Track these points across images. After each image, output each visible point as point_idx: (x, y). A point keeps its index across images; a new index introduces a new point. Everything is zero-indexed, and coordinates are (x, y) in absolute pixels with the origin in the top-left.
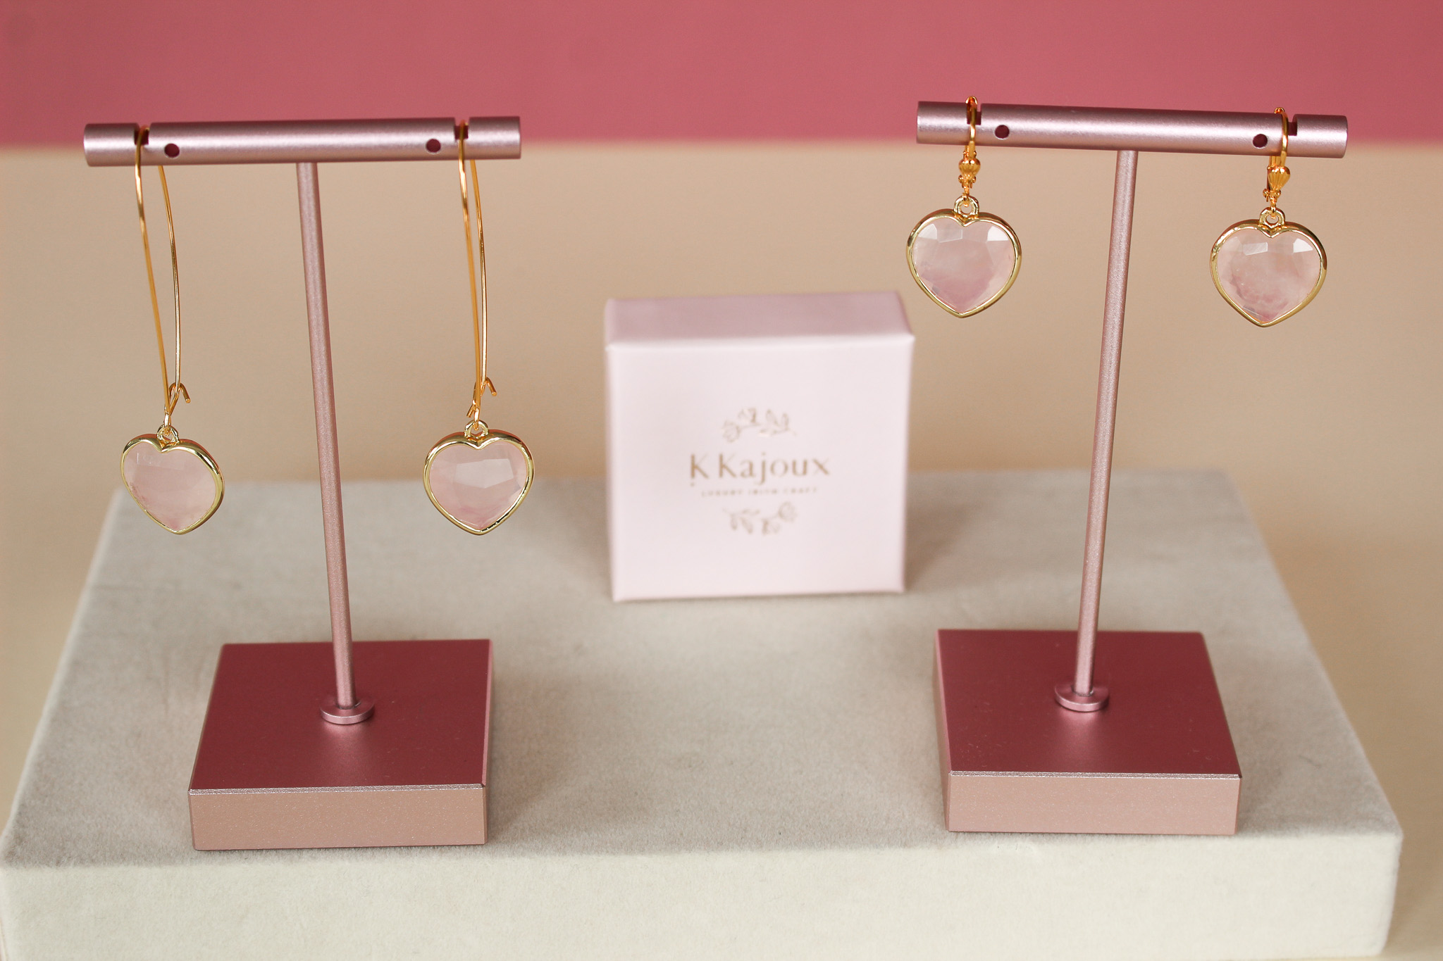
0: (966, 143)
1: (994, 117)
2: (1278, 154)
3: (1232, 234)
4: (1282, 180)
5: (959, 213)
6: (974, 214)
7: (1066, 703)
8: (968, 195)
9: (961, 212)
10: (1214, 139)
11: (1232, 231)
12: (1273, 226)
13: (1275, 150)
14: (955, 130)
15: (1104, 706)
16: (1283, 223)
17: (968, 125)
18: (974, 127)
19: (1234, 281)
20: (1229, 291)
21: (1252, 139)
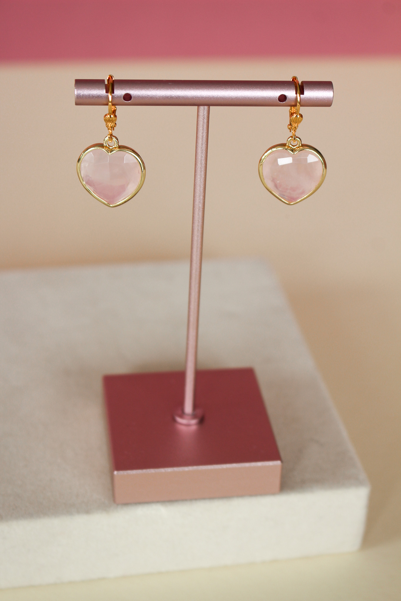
0: (107, 105)
1: (122, 89)
2: (295, 105)
3: (271, 153)
4: (298, 121)
5: (107, 146)
6: (116, 146)
7: (179, 420)
8: (111, 135)
9: (108, 145)
10: (255, 98)
11: (270, 151)
12: (295, 147)
13: (293, 104)
14: (99, 97)
15: (202, 421)
16: (301, 145)
17: (107, 94)
18: (111, 95)
19: (273, 180)
20: (270, 185)
21: (278, 97)
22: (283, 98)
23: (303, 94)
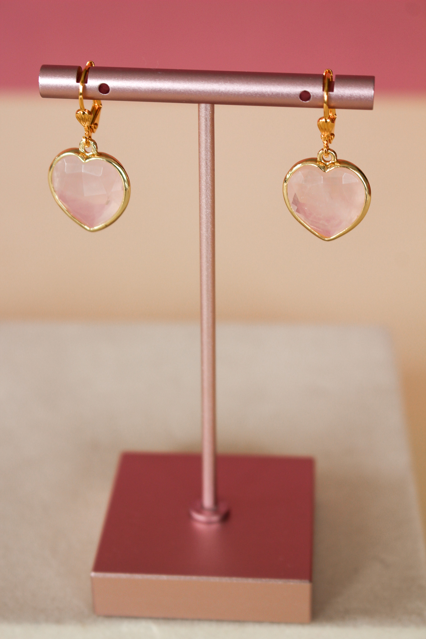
1: (97, 78)
2: (322, 106)
3: (297, 169)
6: (94, 153)
7: (196, 516)
9: (84, 151)
12: (328, 164)
13: (318, 103)
15: (224, 519)
16: (335, 161)
17: (78, 84)
18: (82, 85)
21: (298, 94)
22: (305, 96)
23: (332, 91)
